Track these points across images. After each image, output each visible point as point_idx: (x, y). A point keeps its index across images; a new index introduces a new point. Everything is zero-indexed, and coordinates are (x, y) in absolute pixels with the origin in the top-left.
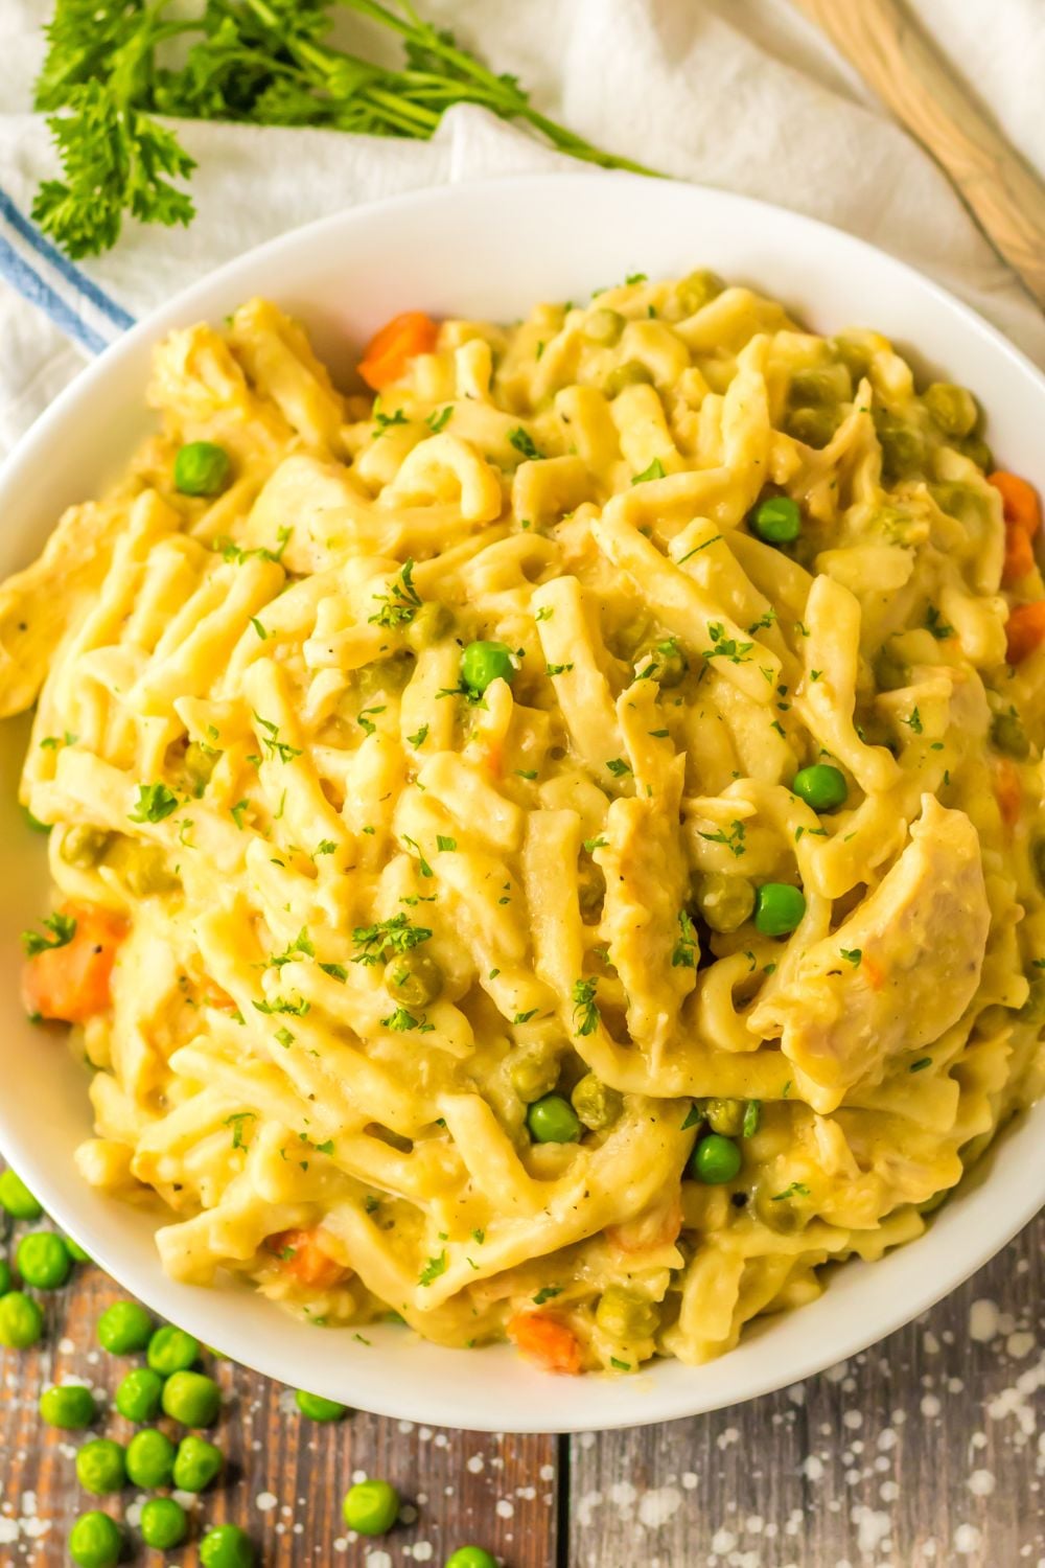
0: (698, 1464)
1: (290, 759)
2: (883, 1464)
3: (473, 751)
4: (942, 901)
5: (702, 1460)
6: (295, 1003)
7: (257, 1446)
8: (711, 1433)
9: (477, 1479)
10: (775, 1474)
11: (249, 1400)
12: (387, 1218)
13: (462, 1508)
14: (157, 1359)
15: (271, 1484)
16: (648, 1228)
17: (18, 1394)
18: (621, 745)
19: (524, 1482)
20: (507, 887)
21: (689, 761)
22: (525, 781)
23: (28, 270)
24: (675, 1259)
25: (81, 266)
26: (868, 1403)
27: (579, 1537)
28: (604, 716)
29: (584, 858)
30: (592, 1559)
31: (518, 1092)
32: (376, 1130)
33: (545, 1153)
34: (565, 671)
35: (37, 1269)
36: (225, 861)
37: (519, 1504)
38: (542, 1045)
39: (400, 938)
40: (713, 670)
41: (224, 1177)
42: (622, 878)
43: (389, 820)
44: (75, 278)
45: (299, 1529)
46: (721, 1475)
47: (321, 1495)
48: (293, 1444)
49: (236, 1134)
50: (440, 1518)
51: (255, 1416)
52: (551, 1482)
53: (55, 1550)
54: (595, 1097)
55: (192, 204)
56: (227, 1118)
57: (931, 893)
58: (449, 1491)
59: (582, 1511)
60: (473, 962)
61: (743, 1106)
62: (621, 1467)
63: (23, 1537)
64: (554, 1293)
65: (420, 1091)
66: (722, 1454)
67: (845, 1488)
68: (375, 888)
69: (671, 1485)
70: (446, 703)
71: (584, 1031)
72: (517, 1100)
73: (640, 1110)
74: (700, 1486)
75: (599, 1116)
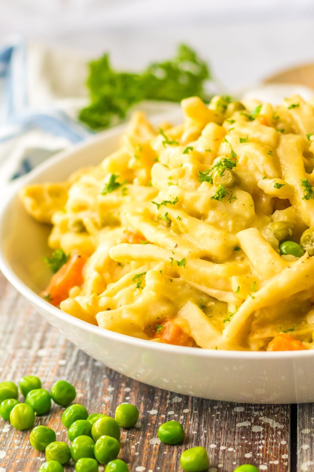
7: (137, 454)
9: (249, 459)
19: (273, 459)
20: (270, 151)
43: (217, 149)
47: (168, 466)
49: (138, 283)
51: (137, 446)
52: (287, 459)
56: (134, 277)
58: (234, 463)
59: (303, 466)
65: (228, 233)
71: (306, 198)
72: (274, 237)
75: (313, 244)
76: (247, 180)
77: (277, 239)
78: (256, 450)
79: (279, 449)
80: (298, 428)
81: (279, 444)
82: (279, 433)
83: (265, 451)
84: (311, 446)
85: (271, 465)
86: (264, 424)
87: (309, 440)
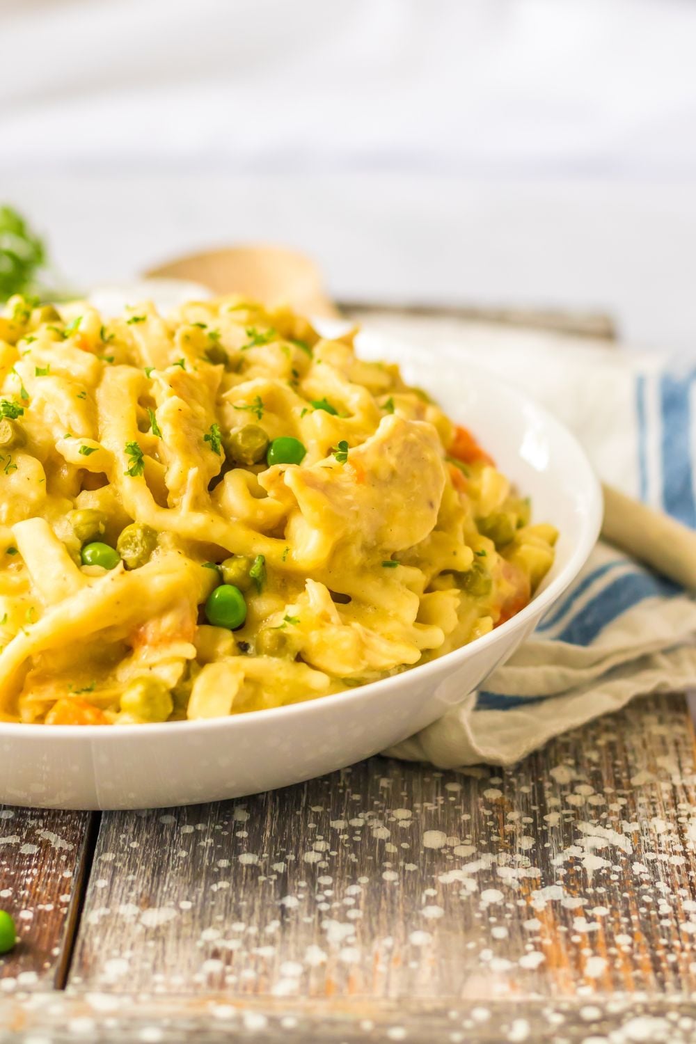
0: (193, 898)
2: (350, 902)
4: (409, 446)
5: (197, 896)
8: (206, 883)
9: (5, 900)
10: (258, 903)
16: (169, 621)
19: (45, 902)
20: (83, 393)
22: (105, 362)
24: (189, 650)
26: (338, 873)
27: (87, 929)
30: (97, 940)
31: (77, 533)
33: (92, 569)
34: (140, 321)
42: (171, 386)
46: (213, 903)
52: (68, 903)
57: (402, 438)
59: (92, 917)
60: (51, 434)
61: (251, 563)
62: (128, 897)
66: (214, 893)
67: (317, 911)
69: (169, 907)
71: (132, 473)
72: (74, 535)
73: (170, 546)
74: (193, 909)
75: (137, 549)
76: (39, 437)
77: (80, 538)
78: (20, 885)
79: (58, 886)
80: (96, 850)
81: (60, 877)
82: (64, 858)
83: (34, 887)
84: (112, 882)
85: (40, 911)
86: (41, 842)
87: (109, 872)
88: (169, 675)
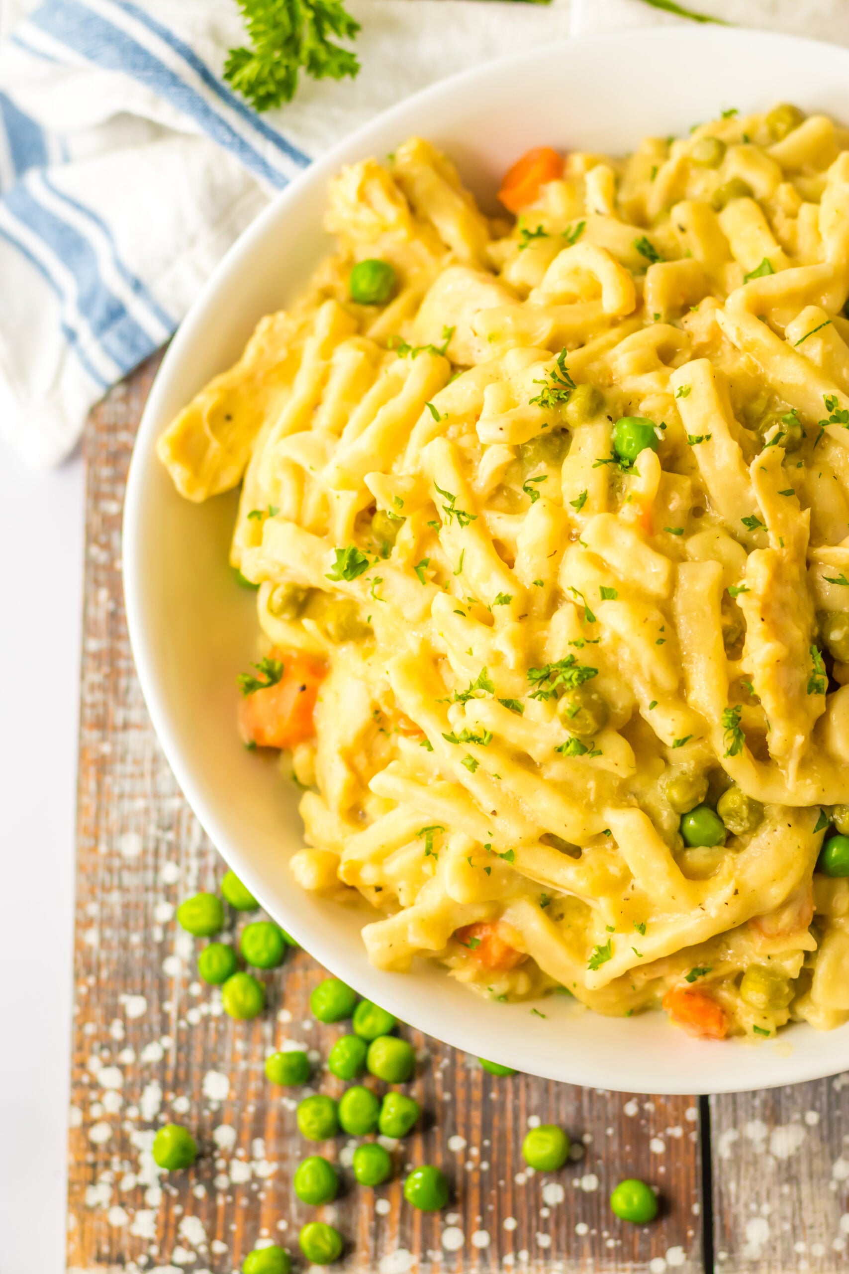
0: (818, 1104)
1: (467, 523)
3: (628, 512)
5: (820, 1100)
6: (479, 734)
7: (447, 1097)
9: (633, 1121)
11: (438, 1058)
12: (557, 911)
13: (621, 1146)
14: (362, 1026)
15: (460, 1129)
16: (787, 918)
17: (246, 1056)
18: (755, 503)
19: (672, 1122)
20: (662, 630)
21: (813, 515)
22: (674, 537)
23: (222, 122)
24: (808, 942)
25: (265, 117)
27: (720, 1168)
28: (740, 478)
29: (727, 601)
30: (732, 1186)
31: (673, 805)
32: (549, 839)
33: (697, 856)
34: (705, 440)
35: (258, 954)
36: (412, 612)
37: (670, 1142)
38: (692, 764)
39: (571, 676)
40: (828, 436)
41: (419, 880)
42: (763, 620)
43: (556, 574)
44: (260, 127)
45: (485, 1166)
47: (502, 1137)
48: (477, 1094)
49: (427, 844)
50: (603, 1155)
51: (444, 1072)
52: (695, 1123)
53: (282, 1187)
54: (740, 807)
55: (358, 60)
56: (420, 830)
58: (610, 1131)
59: (722, 1146)
60: (633, 695)
62: (753, 1108)
63: (254, 1178)
64: (704, 972)
65: (589, 806)
66: (838, 1095)
68: (545, 633)
69: (796, 1122)
70: (601, 472)
71: (731, 752)
72: (672, 810)
73: (779, 818)
74: (820, 1122)
75: (743, 824)
77: (677, 813)
85: (670, 1138)
88: (792, 967)
